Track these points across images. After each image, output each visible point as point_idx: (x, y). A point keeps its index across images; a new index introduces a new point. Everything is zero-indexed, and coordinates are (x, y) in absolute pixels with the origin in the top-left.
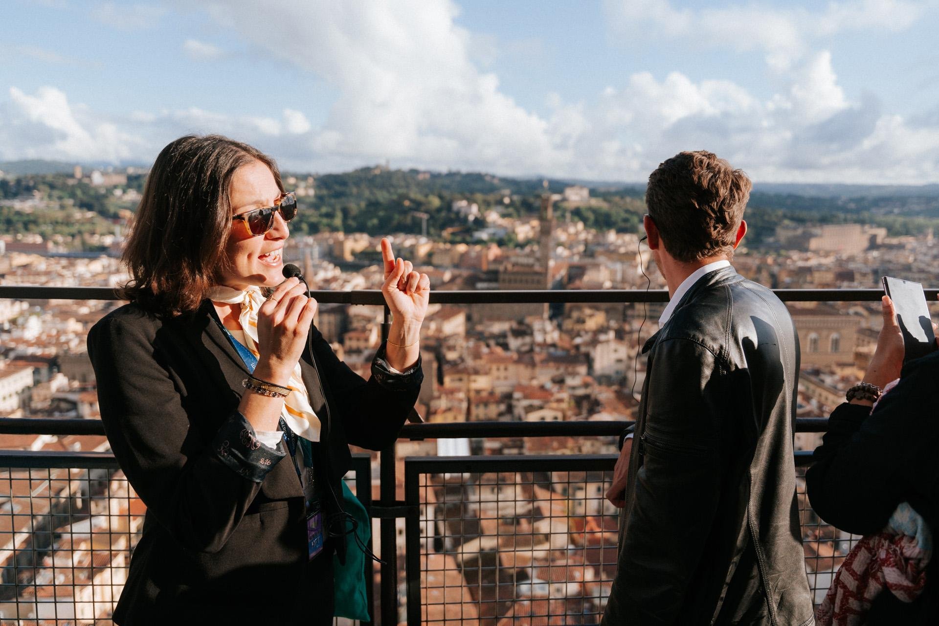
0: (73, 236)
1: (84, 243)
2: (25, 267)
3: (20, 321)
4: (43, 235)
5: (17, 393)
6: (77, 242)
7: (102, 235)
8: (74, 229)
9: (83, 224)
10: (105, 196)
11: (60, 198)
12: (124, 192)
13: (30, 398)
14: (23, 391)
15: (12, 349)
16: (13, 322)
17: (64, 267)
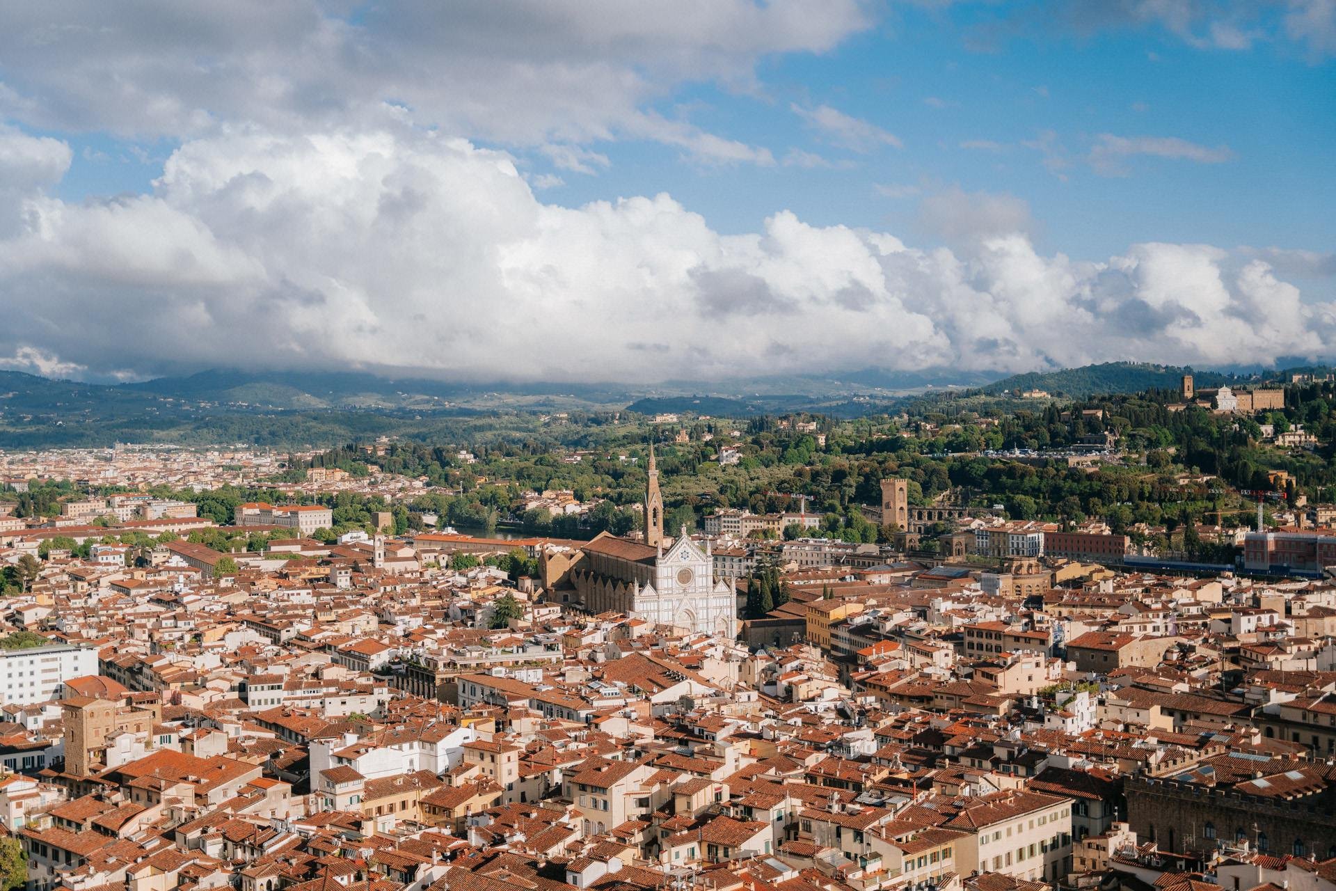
0: (1171, 524)
1: (1190, 540)
2: (1076, 583)
3: (1060, 697)
4: (1114, 521)
5: (1044, 849)
6: (1178, 538)
7: (1229, 524)
8: (1173, 511)
9: (1191, 498)
10: (1240, 439)
11: (1152, 443)
12: (1279, 430)
13: (1068, 861)
14: (1054, 845)
15: (1043, 755)
16: (1047, 697)
17: (1147, 591)
